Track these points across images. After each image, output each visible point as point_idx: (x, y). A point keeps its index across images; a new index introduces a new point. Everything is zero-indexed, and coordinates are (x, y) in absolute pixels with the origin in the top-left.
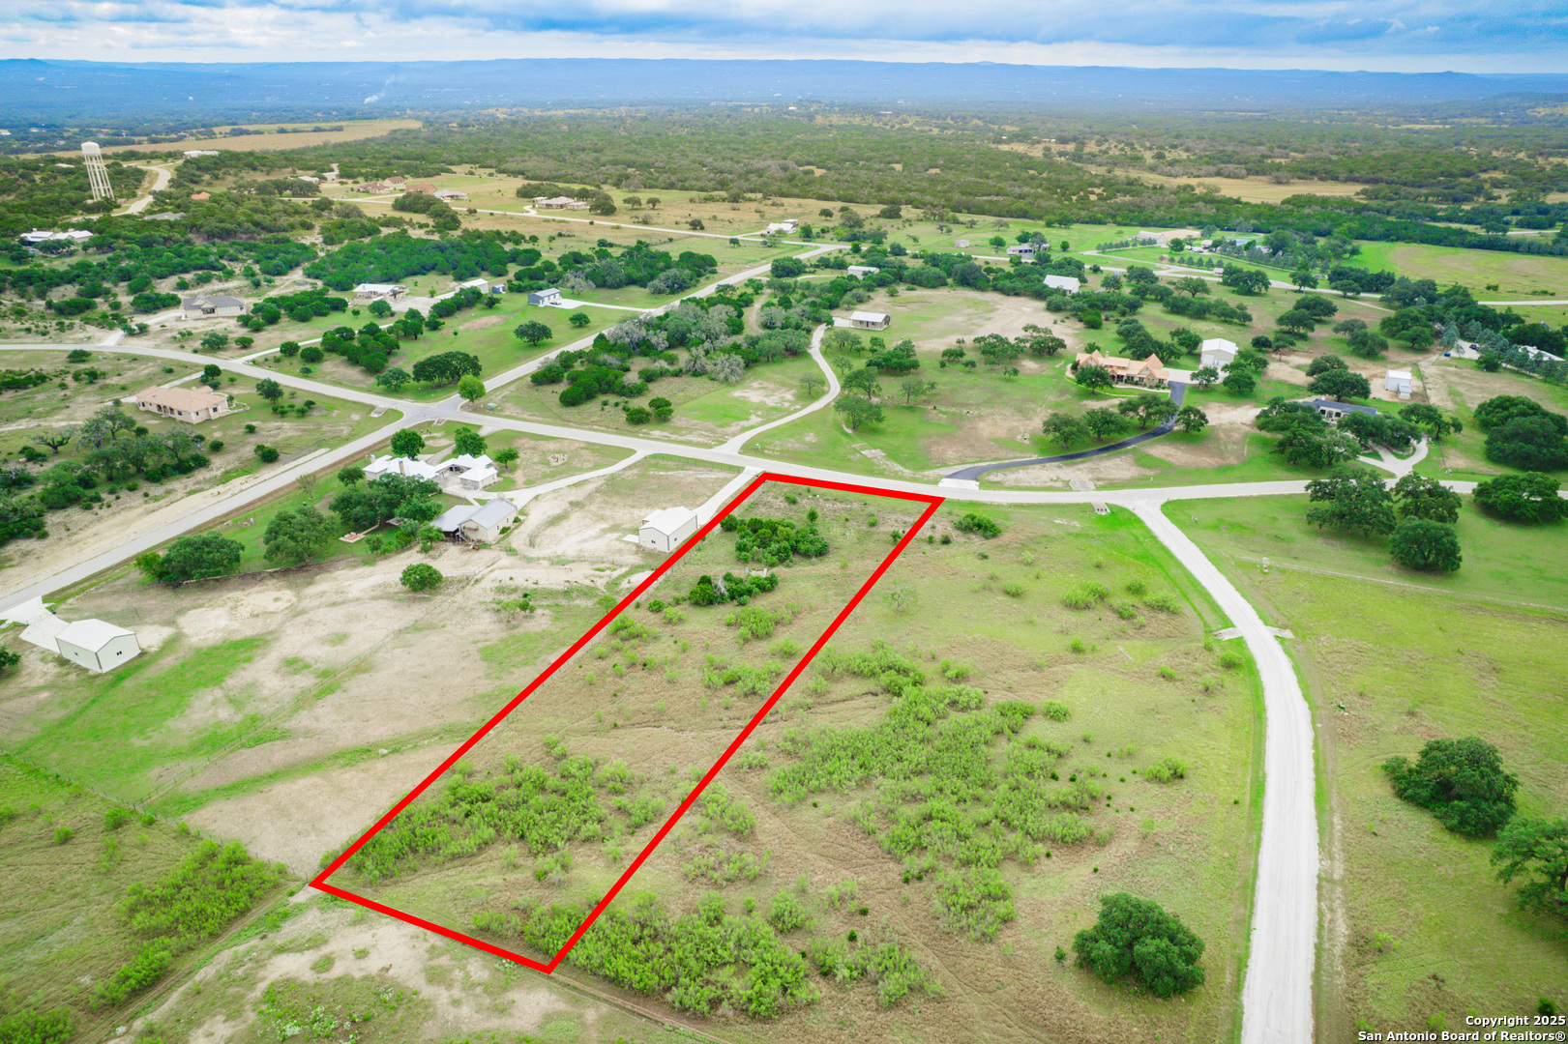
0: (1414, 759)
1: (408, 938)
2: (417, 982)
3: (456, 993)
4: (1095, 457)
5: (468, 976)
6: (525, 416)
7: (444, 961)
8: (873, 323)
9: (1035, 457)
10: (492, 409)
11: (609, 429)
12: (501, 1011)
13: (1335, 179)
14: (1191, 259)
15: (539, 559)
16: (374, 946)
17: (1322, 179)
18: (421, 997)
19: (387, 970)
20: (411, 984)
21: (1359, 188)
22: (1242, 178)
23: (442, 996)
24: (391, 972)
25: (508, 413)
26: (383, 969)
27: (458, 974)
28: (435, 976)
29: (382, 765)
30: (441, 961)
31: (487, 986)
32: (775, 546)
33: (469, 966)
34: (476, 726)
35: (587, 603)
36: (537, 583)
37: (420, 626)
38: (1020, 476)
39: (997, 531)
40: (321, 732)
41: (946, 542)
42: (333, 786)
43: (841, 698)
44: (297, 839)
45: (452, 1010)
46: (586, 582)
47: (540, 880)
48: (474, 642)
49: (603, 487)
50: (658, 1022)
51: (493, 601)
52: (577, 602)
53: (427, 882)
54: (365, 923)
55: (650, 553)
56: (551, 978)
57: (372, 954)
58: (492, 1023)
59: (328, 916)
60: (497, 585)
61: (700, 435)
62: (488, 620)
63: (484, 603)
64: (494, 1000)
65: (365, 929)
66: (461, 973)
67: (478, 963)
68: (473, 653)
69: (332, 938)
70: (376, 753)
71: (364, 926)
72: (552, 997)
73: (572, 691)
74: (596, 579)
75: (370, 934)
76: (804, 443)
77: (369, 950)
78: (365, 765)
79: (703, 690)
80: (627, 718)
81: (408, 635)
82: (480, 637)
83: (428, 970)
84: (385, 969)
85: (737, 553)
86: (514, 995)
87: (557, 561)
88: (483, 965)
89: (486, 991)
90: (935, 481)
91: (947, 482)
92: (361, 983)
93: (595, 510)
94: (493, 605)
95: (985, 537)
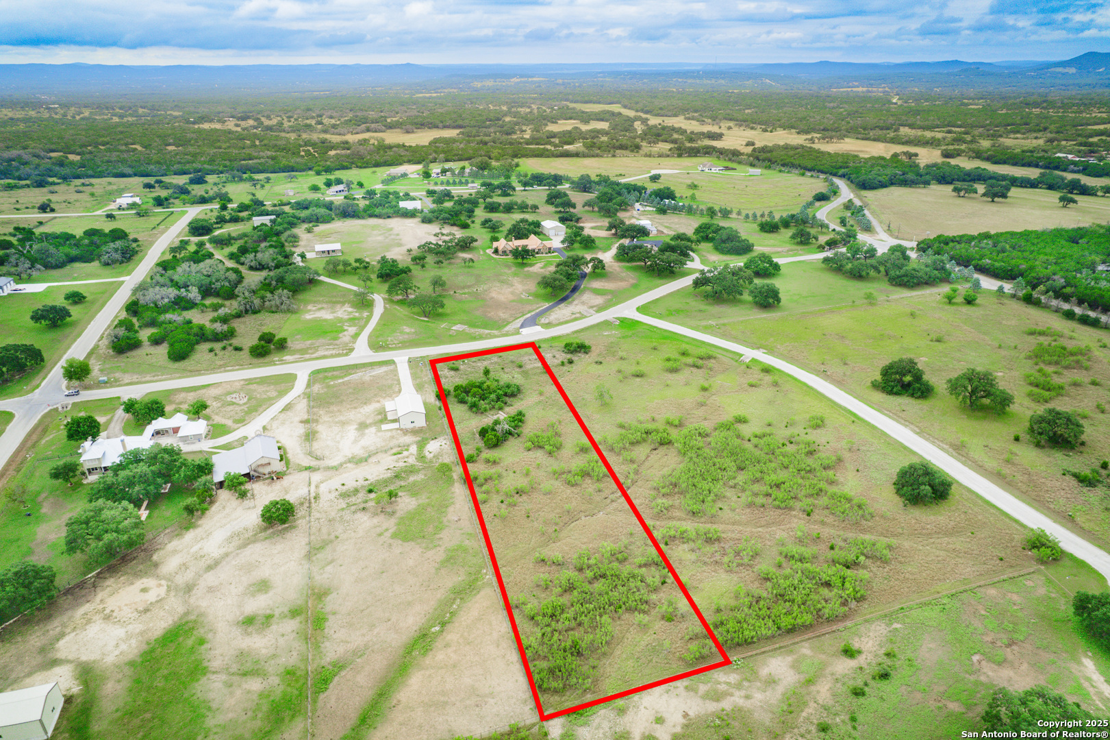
0: (879, 378)
4: (575, 296)
6: (148, 378)
8: (333, 251)
9: (547, 305)
10: (105, 383)
11: (241, 366)
13: (437, 127)
14: (448, 181)
15: (341, 465)
17: (430, 128)
21: (458, 131)
22: (384, 132)
25: (127, 381)
29: (452, 636)
30: (703, 688)
31: (746, 679)
32: (493, 396)
33: (720, 680)
34: (471, 579)
35: (419, 477)
36: (367, 480)
37: (318, 546)
38: (556, 316)
39: (590, 347)
40: (366, 647)
41: (571, 362)
42: (442, 668)
43: (644, 458)
44: (484, 709)
45: (752, 701)
46: (401, 464)
47: (673, 620)
48: (380, 535)
49: (312, 404)
50: (834, 631)
51: (349, 505)
52: (412, 479)
53: (615, 666)
54: (628, 708)
55: (415, 432)
56: (764, 652)
57: (664, 715)
58: (780, 689)
59: (595, 725)
60: (337, 493)
61: (327, 349)
62: (366, 518)
63: (343, 509)
64: (760, 681)
65: (635, 710)
66: (723, 685)
67: (721, 675)
68: (391, 541)
69: (628, 728)
70: (433, 633)
71: (630, 709)
72: (780, 658)
73: (499, 528)
74: (406, 460)
75: (643, 710)
76: (408, 334)
77: (659, 715)
78: (439, 643)
79: (573, 489)
80: (556, 524)
81: (318, 556)
82: (379, 530)
83: (706, 697)
84: (686, 715)
85: (474, 409)
86: (764, 672)
87: (358, 461)
88: (725, 674)
89: (750, 681)
90: (517, 332)
91: (524, 331)
92: (690, 730)
93: (330, 419)
94: (353, 508)
95: (586, 353)
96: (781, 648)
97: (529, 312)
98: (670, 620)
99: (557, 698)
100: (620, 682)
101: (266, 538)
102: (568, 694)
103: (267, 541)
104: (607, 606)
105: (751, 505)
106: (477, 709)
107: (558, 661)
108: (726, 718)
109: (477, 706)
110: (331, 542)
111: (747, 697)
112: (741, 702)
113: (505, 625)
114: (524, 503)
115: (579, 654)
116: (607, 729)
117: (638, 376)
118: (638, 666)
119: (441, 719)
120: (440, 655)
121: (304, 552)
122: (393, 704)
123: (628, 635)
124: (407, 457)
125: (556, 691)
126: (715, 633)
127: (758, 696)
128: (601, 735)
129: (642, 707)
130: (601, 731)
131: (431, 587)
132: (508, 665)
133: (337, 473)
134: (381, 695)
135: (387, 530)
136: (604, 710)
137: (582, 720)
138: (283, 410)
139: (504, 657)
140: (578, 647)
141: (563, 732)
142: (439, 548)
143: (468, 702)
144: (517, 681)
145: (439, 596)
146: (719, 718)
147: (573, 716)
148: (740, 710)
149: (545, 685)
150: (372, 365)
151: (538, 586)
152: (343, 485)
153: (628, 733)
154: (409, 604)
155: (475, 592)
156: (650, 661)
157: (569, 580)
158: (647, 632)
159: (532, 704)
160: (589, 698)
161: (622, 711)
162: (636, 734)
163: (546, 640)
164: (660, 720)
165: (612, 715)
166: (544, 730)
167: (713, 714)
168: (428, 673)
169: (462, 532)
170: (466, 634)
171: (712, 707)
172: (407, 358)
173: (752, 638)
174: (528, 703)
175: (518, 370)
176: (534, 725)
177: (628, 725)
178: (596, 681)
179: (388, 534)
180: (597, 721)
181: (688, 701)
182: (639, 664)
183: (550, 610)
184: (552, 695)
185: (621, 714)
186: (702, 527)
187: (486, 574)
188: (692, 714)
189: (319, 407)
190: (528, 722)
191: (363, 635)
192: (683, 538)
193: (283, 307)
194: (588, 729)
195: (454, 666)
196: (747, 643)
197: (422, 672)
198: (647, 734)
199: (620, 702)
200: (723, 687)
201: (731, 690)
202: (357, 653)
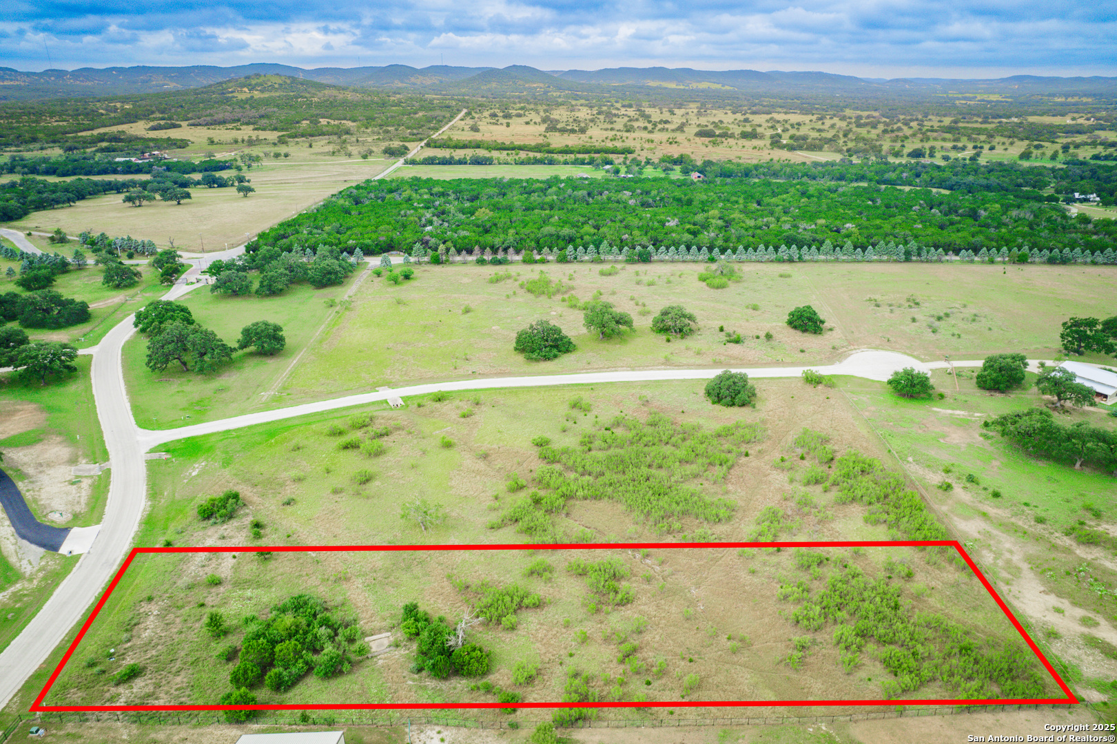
1: (1021, 599)
2: (1027, 573)
3: (1008, 555)
5: (995, 559)
7: (1004, 575)
12: (989, 535)
16: (1047, 610)
18: (1030, 566)
19: (1044, 591)
20: (1032, 575)
23: (1016, 559)
24: (1042, 589)
26: (1047, 594)
27: (1000, 563)
28: (1016, 572)
41: (257, 526)
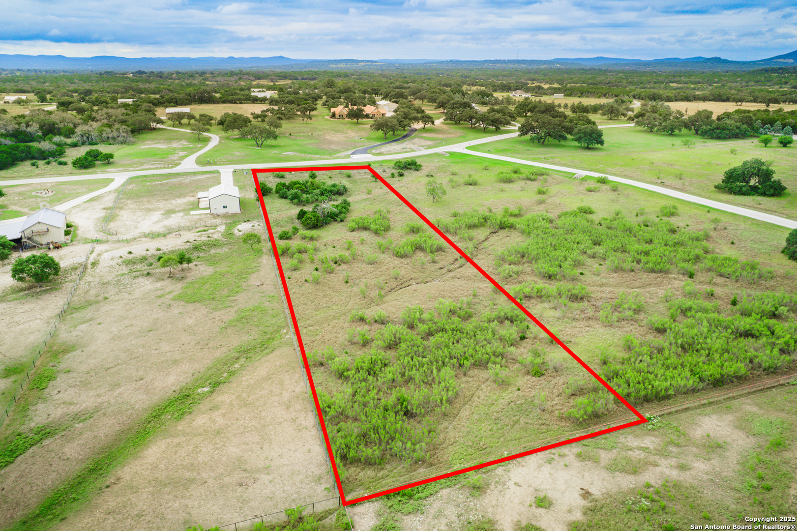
4: (406, 139)
9: (379, 143)
29: (224, 397)
30: (605, 457)
31: (671, 443)
32: (317, 191)
33: (629, 444)
34: (265, 338)
35: (224, 250)
36: (160, 250)
37: (77, 306)
38: (387, 149)
39: (420, 166)
40: (97, 410)
41: (401, 175)
42: (200, 435)
43: (483, 238)
44: (250, 489)
45: (693, 472)
46: (204, 238)
47: (543, 375)
48: (160, 297)
49: (121, 196)
50: (783, 385)
51: (131, 271)
52: (213, 251)
53: (463, 429)
54: (488, 485)
55: (226, 216)
56: (687, 409)
57: (551, 495)
58: (733, 457)
59: (432, 511)
60: (121, 260)
61: (152, 164)
62: (148, 282)
63: (123, 275)
64: (695, 445)
65: (500, 487)
66: (638, 452)
67: (630, 438)
68: (172, 302)
69: (490, 516)
70: (198, 394)
71: (492, 487)
72: (714, 417)
73: (310, 291)
74: (211, 235)
75: (513, 487)
76: (237, 156)
77: (542, 495)
78: (204, 405)
79: (402, 260)
80: (381, 288)
81: (74, 315)
82: (159, 293)
83: (612, 468)
84: (586, 494)
85: (295, 201)
86: (698, 433)
87: (153, 236)
88: (636, 436)
89: (678, 446)
90: (348, 157)
91: (355, 156)
92: (599, 516)
93: (136, 207)
94: (135, 274)
95: (417, 170)
96: (710, 403)
97: (361, 146)
98: (539, 374)
99: (370, 472)
100: (470, 451)
101: (15, 299)
102: (388, 467)
103: (15, 302)
104: (447, 360)
105: (617, 269)
106: (240, 489)
107: (374, 421)
108: (657, 498)
109: (241, 485)
110: (97, 302)
111: (682, 467)
112: (674, 474)
113: (302, 384)
114: (343, 271)
115: (408, 414)
116: (454, 518)
117: (471, 185)
118: (498, 429)
119: (177, 505)
120: (200, 420)
121: (58, 311)
122: (108, 483)
123: (479, 393)
124: (212, 234)
125: (369, 463)
126: (611, 385)
127: (700, 466)
128: (443, 528)
129: (510, 484)
130: (444, 521)
131: (210, 346)
132: (300, 430)
133: (127, 245)
134: (92, 471)
135: (170, 293)
136: (448, 490)
137: (411, 505)
138: (88, 201)
139: (294, 421)
140: (405, 403)
141: (378, 523)
142: (230, 309)
143: (227, 480)
144: (309, 451)
145: (218, 354)
146: (647, 498)
147: (394, 501)
148: (677, 486)
149: (352, 453)
150: (195, 174)
151: (353, 343)
152: (130, 253)
153: (491, 522)
154: (175, 362)
155: (267, 350)
156: (516, 422)
157: (395, 335)
158: (507, 389)
159: (330, 481)
160: (423, 473)
161: (478, 489)
162: (506, 521)
163: (358, 397)
164: (543, 502)
165: (461, 496)
166: (345, 520)
167: (632, 491)
168: (176, 441)
169: (263, 295)
170: (244, 395)
171: (627, 482)
172: (232, 170)
173: (666, 390)
174: (322, 481)
175: (347, 179)
176: (329, 512)
177: (490, 510)
178: (434, 448)
179: (170, 296)
180: (436, 505)
181: (586, 474)
182: (499, 426)
183: (366, 365)
184: (363, 469)
185: (477, 494)
186: (564, 285)
187: (286, 333)
188: (596, 491)
189: (128, 199)
190: (320, 508)
191: (99, 396)
192: (540, 296)
193: (119, 139)
194: (421, 517)
195: (218, 433)
196: (659, 398)
197: (168, 440)
198: (524, 523)
199: (474, 477)
200: (636, 455)
201: (652, 458)
202: (78, 417)
